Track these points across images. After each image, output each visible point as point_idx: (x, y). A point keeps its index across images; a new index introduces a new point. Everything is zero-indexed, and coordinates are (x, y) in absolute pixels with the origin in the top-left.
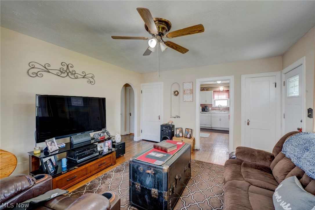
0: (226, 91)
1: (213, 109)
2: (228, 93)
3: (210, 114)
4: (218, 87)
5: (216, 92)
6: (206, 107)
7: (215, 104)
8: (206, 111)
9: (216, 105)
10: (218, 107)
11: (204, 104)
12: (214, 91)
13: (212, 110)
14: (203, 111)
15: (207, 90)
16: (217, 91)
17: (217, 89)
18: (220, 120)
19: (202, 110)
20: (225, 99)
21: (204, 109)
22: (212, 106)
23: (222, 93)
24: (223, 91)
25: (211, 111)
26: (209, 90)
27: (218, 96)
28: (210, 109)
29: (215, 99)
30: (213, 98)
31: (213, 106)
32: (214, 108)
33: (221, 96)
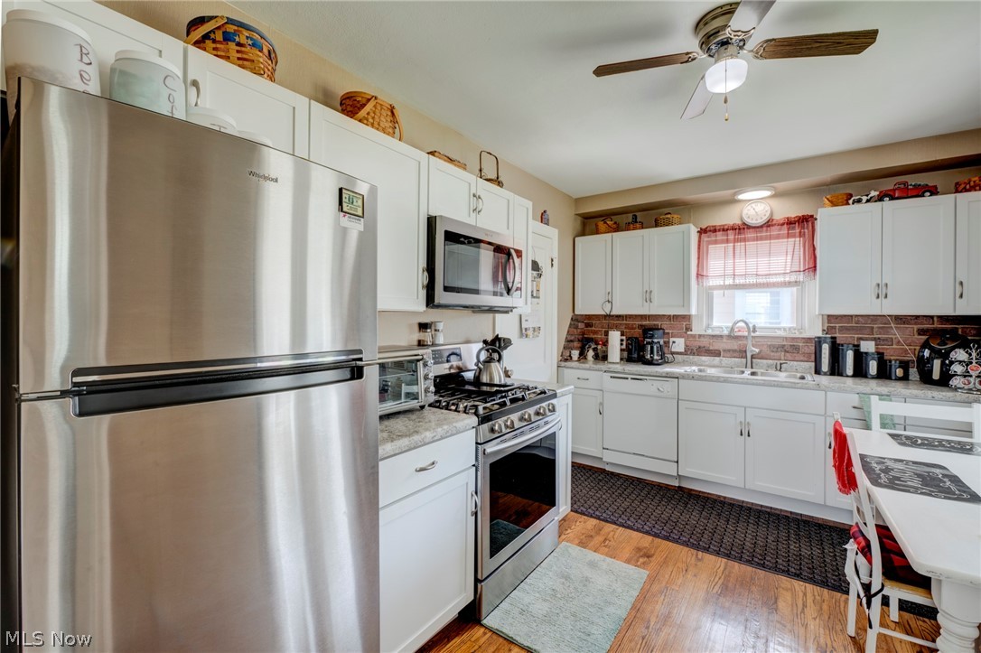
0: (790, 223)
1: (696, 350)
2: (801, 235)
3: (669, 386)
4: (732, 201)
5: (720, 236)
6: (648, 331)
7: (710, 315)
8: (650, 363)
9: (715, 323)
10: (731, 337)
11: (643, 317)
12: (702, 231)
13: (689, 351)
14: (630, 360)
15: (657, 224)
16: (725, 229)
17: (728, 217)
18: (745, 433)
19: (628, 350)
20: (780, 279)
21: (642, 348)
22: (688, 328)
23: (757, 239)
24: (769, 224)
25: (684, 363)
26: (669, 223)
27: (730, 261)
28: (679, 344)
29: (712, 282)
30: (699, 275)
31: (697, 329)
32: (704, 342)
33: (751, 261)
